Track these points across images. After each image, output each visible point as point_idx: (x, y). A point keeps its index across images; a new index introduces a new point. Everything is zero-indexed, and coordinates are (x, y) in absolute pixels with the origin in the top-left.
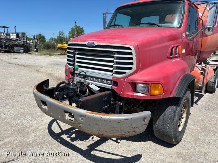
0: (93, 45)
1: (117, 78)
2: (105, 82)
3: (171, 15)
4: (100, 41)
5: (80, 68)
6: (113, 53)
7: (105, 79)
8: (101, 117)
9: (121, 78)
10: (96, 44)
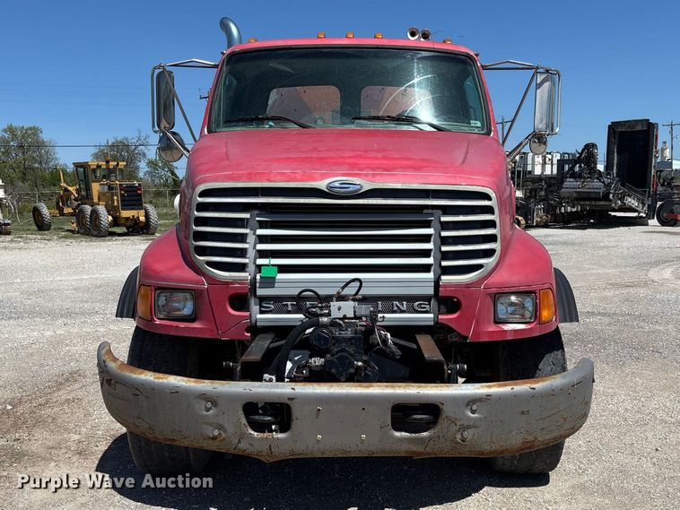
0: (356, 191)
1: (458, 286)
2: (405, 308)
3: (380, 87)
4: (377, 178)
5: (280, 276)
6: (425, 211)
7: (400, 298)
8: (534, 389)
9: (468, 285)
10: (367, 185)
